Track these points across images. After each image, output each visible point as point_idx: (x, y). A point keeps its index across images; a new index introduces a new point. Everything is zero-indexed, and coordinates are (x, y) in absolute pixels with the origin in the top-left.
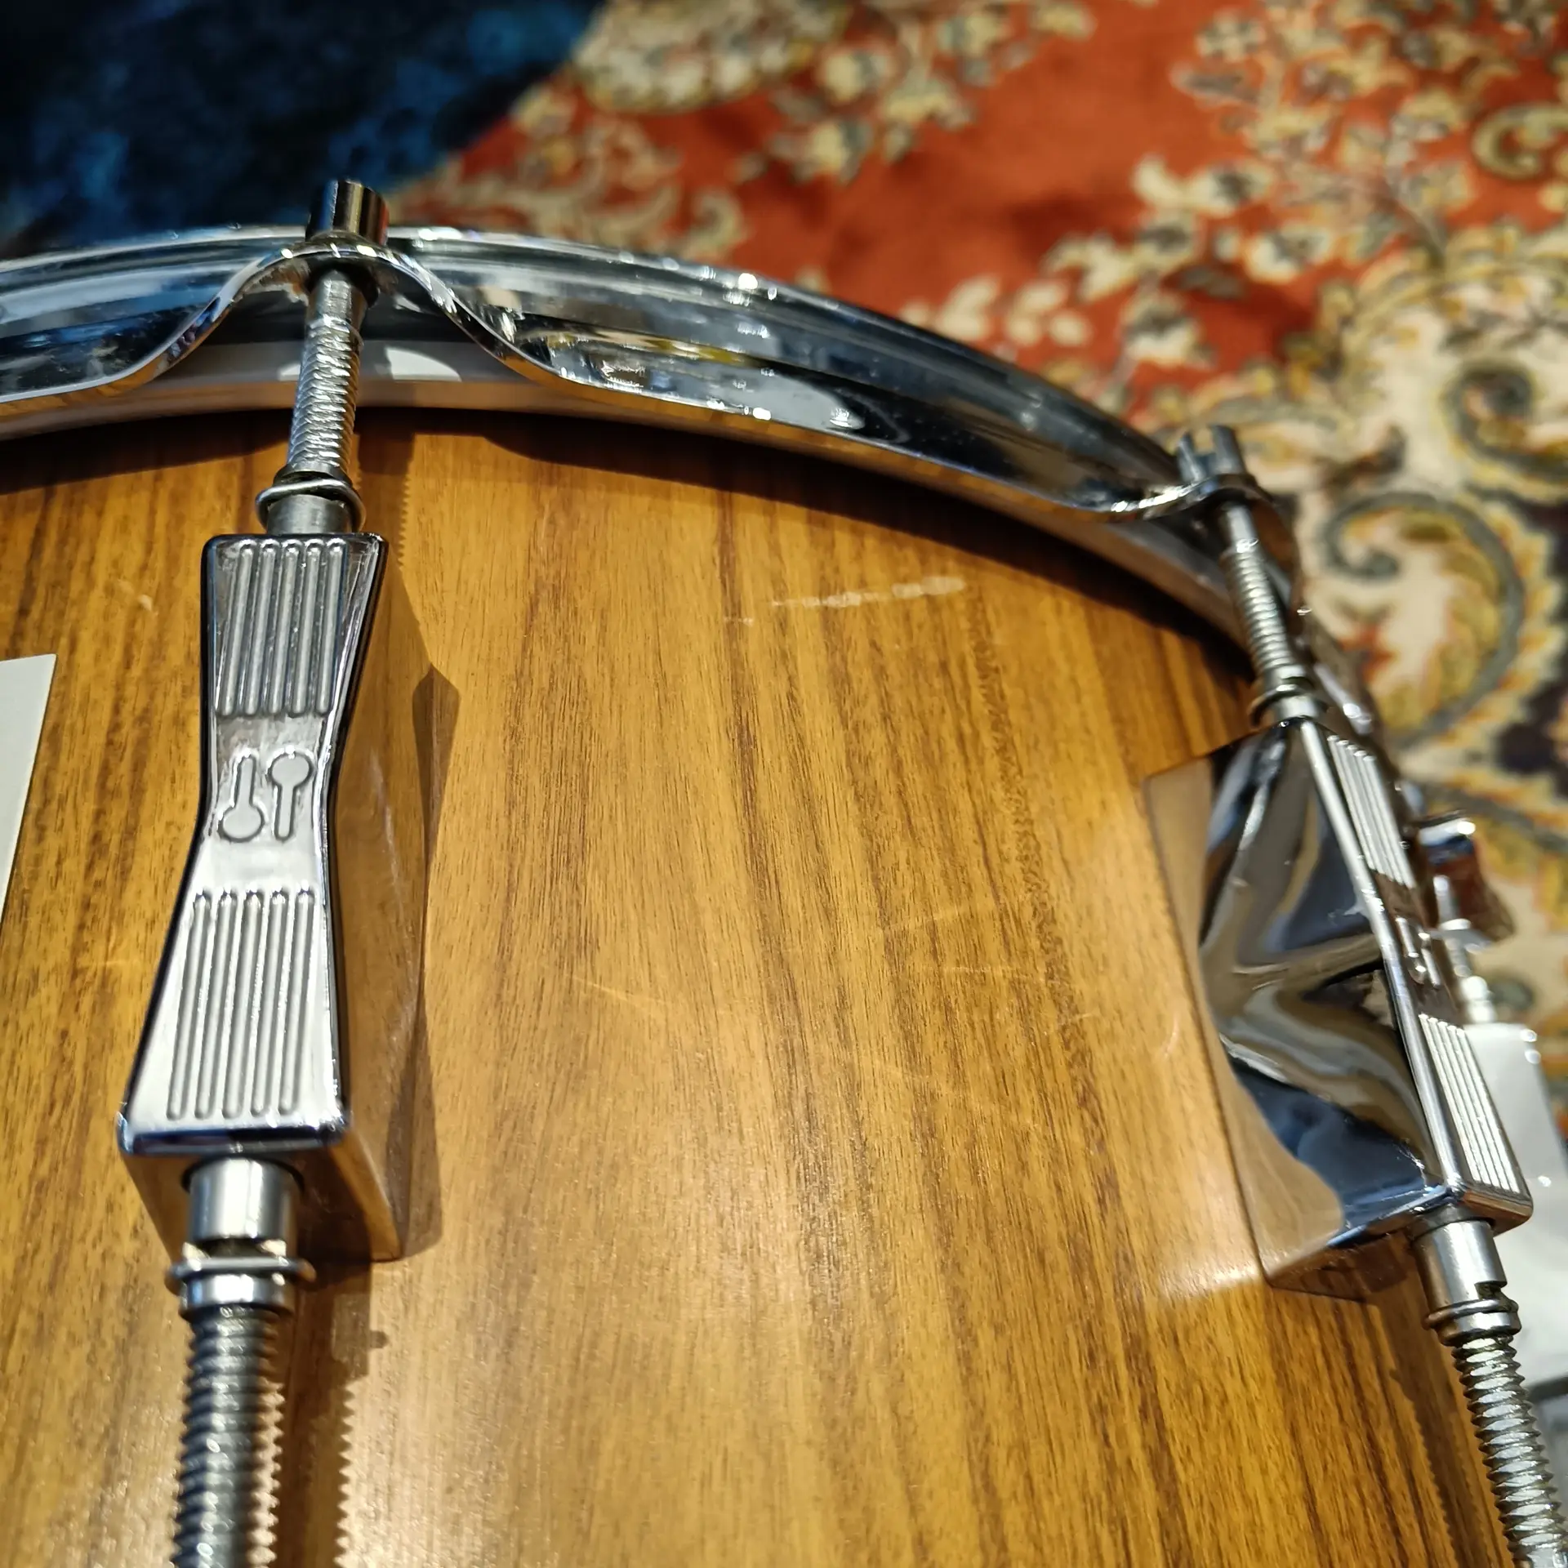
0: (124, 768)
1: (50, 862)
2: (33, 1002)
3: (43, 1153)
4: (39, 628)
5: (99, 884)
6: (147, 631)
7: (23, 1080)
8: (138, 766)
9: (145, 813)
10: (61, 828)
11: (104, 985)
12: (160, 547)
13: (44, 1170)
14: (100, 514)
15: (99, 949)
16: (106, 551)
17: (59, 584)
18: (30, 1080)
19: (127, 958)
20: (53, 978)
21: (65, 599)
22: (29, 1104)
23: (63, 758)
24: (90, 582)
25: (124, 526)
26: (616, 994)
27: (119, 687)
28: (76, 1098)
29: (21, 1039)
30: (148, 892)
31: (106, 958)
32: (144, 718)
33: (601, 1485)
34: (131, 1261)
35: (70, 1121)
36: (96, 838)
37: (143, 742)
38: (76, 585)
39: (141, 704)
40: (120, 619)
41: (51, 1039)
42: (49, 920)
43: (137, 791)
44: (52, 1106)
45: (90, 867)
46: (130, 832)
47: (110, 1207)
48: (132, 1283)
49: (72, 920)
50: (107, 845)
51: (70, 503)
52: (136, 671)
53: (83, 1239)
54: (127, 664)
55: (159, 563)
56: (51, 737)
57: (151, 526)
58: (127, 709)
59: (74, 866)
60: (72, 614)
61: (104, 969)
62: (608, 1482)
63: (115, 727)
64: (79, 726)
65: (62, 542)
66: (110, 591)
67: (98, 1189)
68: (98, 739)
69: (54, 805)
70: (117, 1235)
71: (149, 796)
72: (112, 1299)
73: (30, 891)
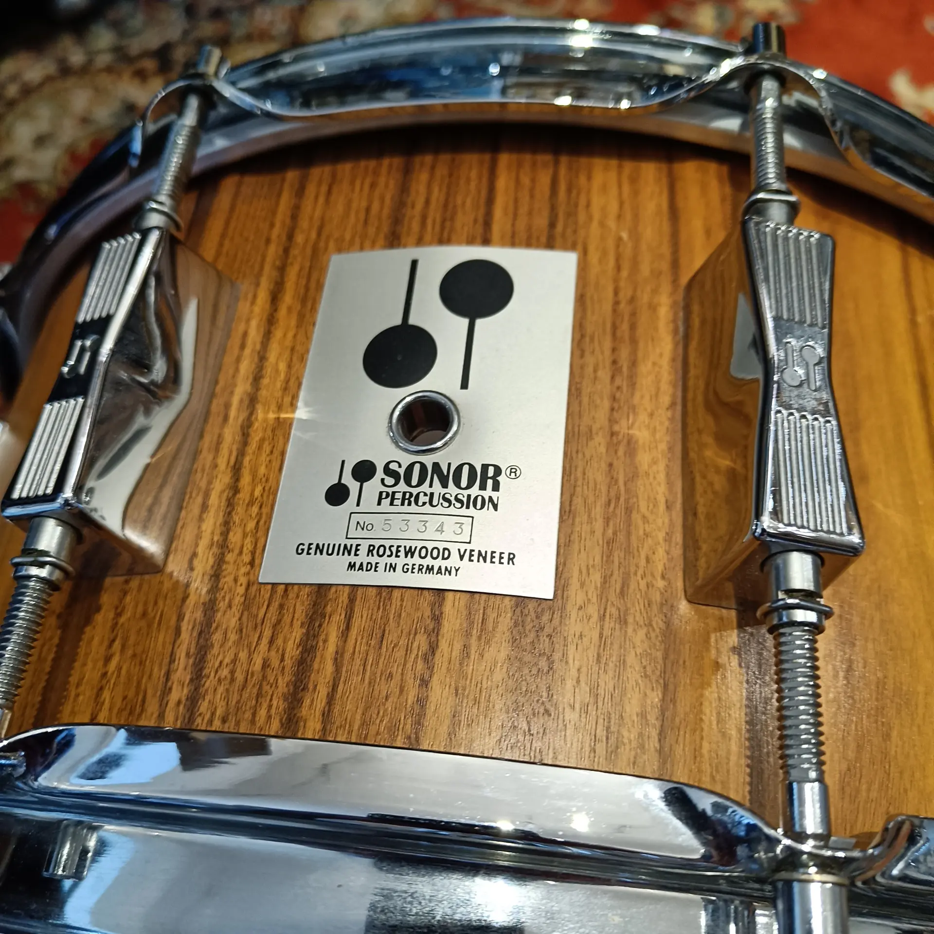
0: (625, 327)
1: (590, 369)
2: (591, 444)
3: (608, 525)
4: (563, 235)
5: (618, 388)
6: (628, 251)
7: (591, 485)
8: (633, 327)
9: (640, 354)
10: (593, 352)
11: (629, 442)
12: (627, 206)
13: (610, 532)
14: (589, 178)
15: (624, 423)
16: (597, 201)
17: (571, 214)
18: (596, 484)
19: (640, 430)
20: (600, 434)
21: (576, 223)
22: (597, 497)
23: (589, 313)
24: (590, 218)
25: (604, 189)
26: (879, 506)
27: (616, 281)
28: (622, 499)
29: (587, 462)
30: (647, 398)
31: (628, 429)
32: (632, 300)
33: (893, 753)
34: (663, 591)
35: (621, 511)
36: (614, 362)
37: (633, 314)
38: (582, 217)
39: (629, 293)
40: (611, 243)
41: (604, 466)
42: (593, 402)
43: (634, 341)
44: (609, 501)
45: (613, 378)
46: (634, 364)
47: (648, 560)
48: (664, 602)
49: (606, 404)
50: (621, 367)
51: (570, 168)
52: (625, 273)
53: (636, 574)
54: (618, 268)
55: (628, 216)
56: (581, 300)
57: (620, 194)
58: (621, 295)
59: (604, 374)
60: (582, 233)
61: (628, 434)
62: (896, 752)
63: (617, 303)
64: (596, 297)
65: (569, 190)
66: (602, 224)
67: (640, 549)
68: (608, 307)
69: (587, 339)
70: (653, 576)
71: (641, 345)
72: (655, 608)
73: (581, 383)
